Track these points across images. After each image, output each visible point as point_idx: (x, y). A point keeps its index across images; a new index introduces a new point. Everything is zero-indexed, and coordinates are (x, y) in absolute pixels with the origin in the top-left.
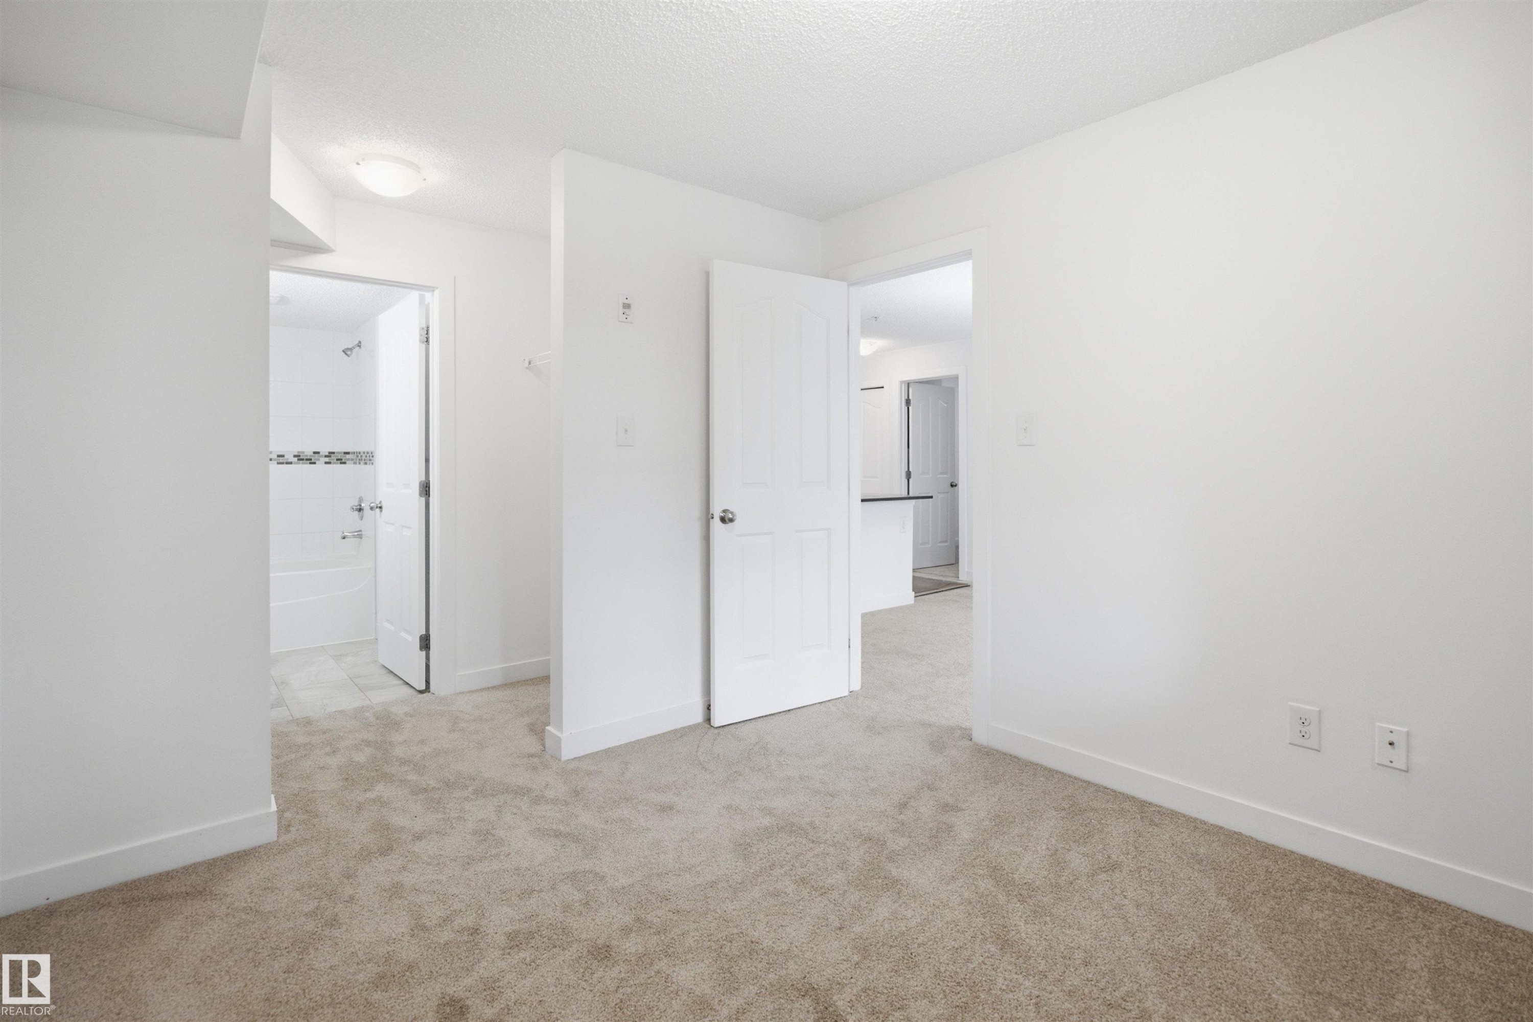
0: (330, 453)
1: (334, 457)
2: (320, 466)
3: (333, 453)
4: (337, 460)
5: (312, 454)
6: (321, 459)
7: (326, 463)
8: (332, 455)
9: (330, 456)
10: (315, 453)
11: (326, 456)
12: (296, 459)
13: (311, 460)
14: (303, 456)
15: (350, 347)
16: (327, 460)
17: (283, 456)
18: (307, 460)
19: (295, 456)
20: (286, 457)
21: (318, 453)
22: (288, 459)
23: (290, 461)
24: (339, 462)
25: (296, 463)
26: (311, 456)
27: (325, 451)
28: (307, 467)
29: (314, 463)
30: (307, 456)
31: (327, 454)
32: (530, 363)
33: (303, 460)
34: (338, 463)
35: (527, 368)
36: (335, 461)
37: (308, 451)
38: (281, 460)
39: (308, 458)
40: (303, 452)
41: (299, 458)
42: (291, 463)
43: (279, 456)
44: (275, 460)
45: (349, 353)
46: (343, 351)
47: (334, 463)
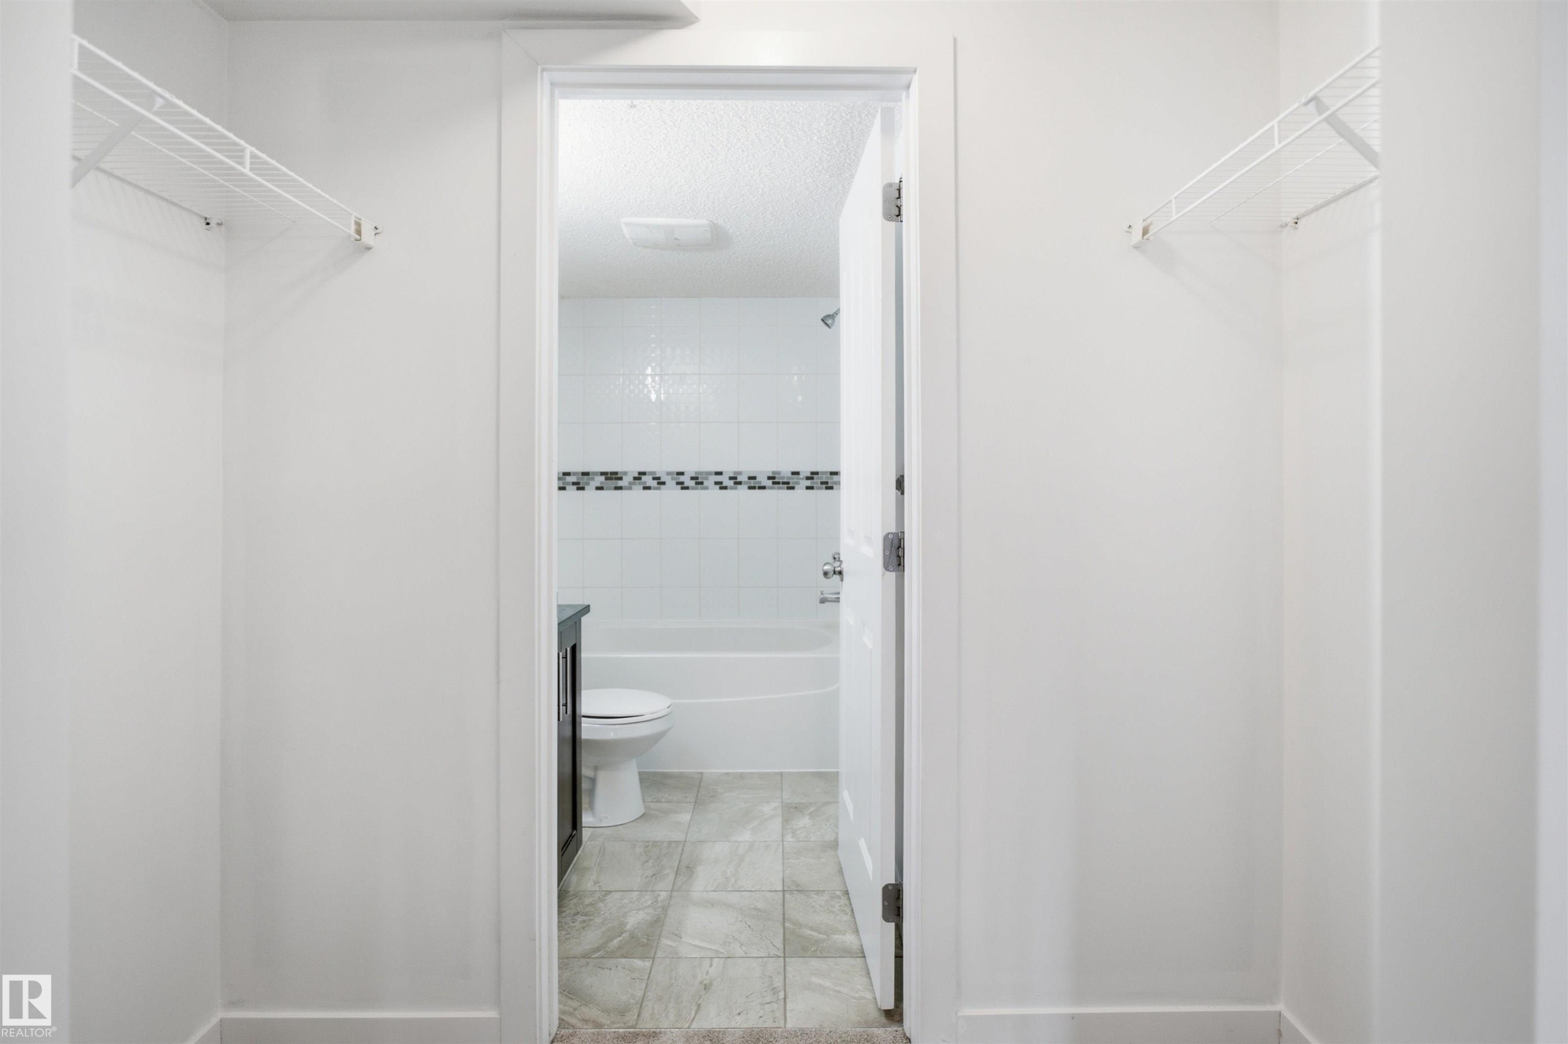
0: (813, 473)
1: (817, 480)
2: (800, 492)
3: (817, 473)
4: (822, 483)
5: (790, 475)
6: (801, 482)
7: (808, 488)
8: (815, 476)
9: (812, 478)
10: (794, 473)
11: (808, 478)
12: (771, 481)
13: (788, 483)
14: (779, 478)
15: (831, 313)
16: (809, 483)
17: (754, 478)
18: (784, 483)
19: (769, 478)
20: (758, 479)
21: (797, 473)
22: (760, 482)
23: (763, 484)
24: (824, 486)
25: (770, 488)
26: (788, 478)
27: (805, 470)
28: (784, 493)
29: (793, 488)
30: (783, 478)
31: (809, 475)
32: (1145, 232)
33: (778, 483)
34: (821, 489)
35: (1137, 247)
36: (819, 485)
37: (785, 469)
38: (752, 483)
39: (785, 480)
40: (779, 473)
41: (773, 479)
42: (764, 488)
43: (750, 478)
44: (746, 483)
45: (829, 322)
46: (822, 320)
47: (818, 488)
